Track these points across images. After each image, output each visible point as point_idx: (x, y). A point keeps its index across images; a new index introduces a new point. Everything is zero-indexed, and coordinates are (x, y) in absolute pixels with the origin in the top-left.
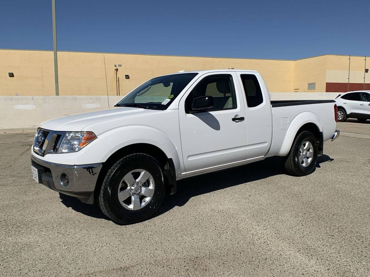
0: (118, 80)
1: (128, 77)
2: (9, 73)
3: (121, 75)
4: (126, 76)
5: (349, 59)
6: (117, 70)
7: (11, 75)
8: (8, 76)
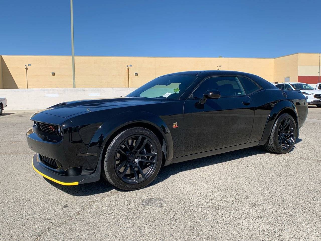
0: (129, 77)
1: (137, 74)
2: (52, 73)
3: (132, 73)
4: (135, 73)
5: (319, 56)
6: (128, 69)
7: (54, 74)
8: (51, 75)
